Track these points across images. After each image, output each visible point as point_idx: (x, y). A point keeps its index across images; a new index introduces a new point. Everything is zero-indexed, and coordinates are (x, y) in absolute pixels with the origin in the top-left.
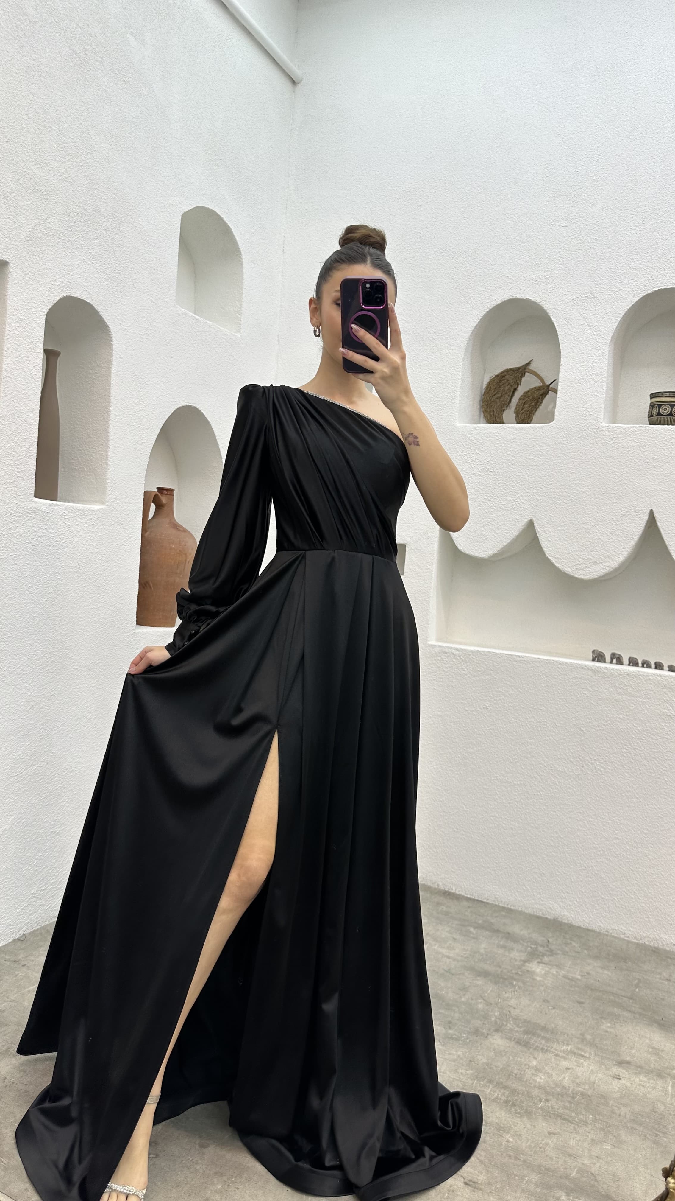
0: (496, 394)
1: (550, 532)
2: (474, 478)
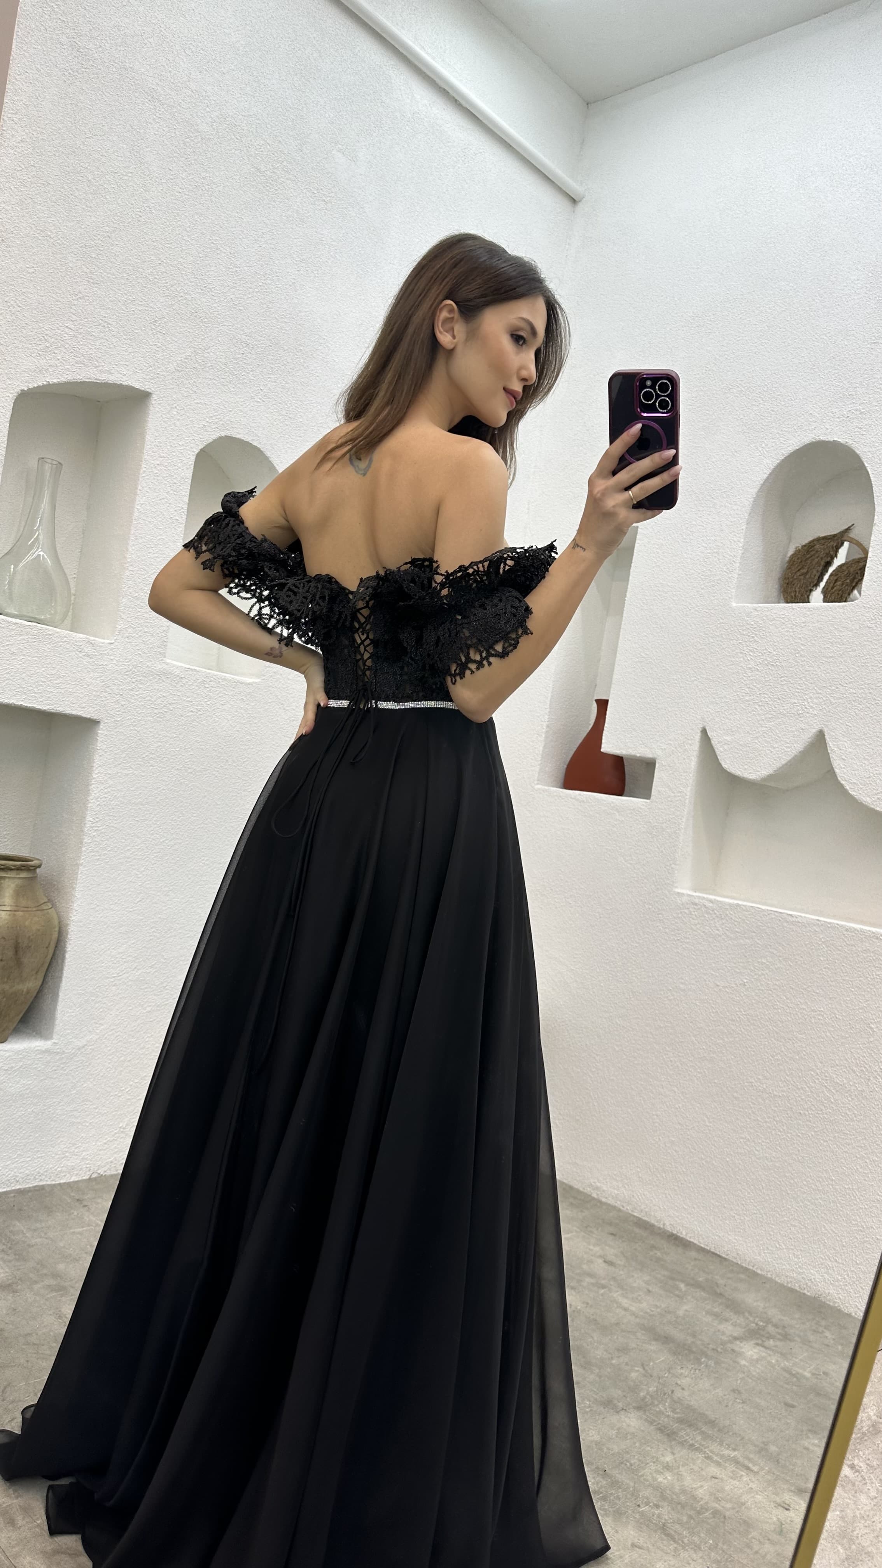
0: (800, 569)
1: (845, 747)
2: (750, 674)
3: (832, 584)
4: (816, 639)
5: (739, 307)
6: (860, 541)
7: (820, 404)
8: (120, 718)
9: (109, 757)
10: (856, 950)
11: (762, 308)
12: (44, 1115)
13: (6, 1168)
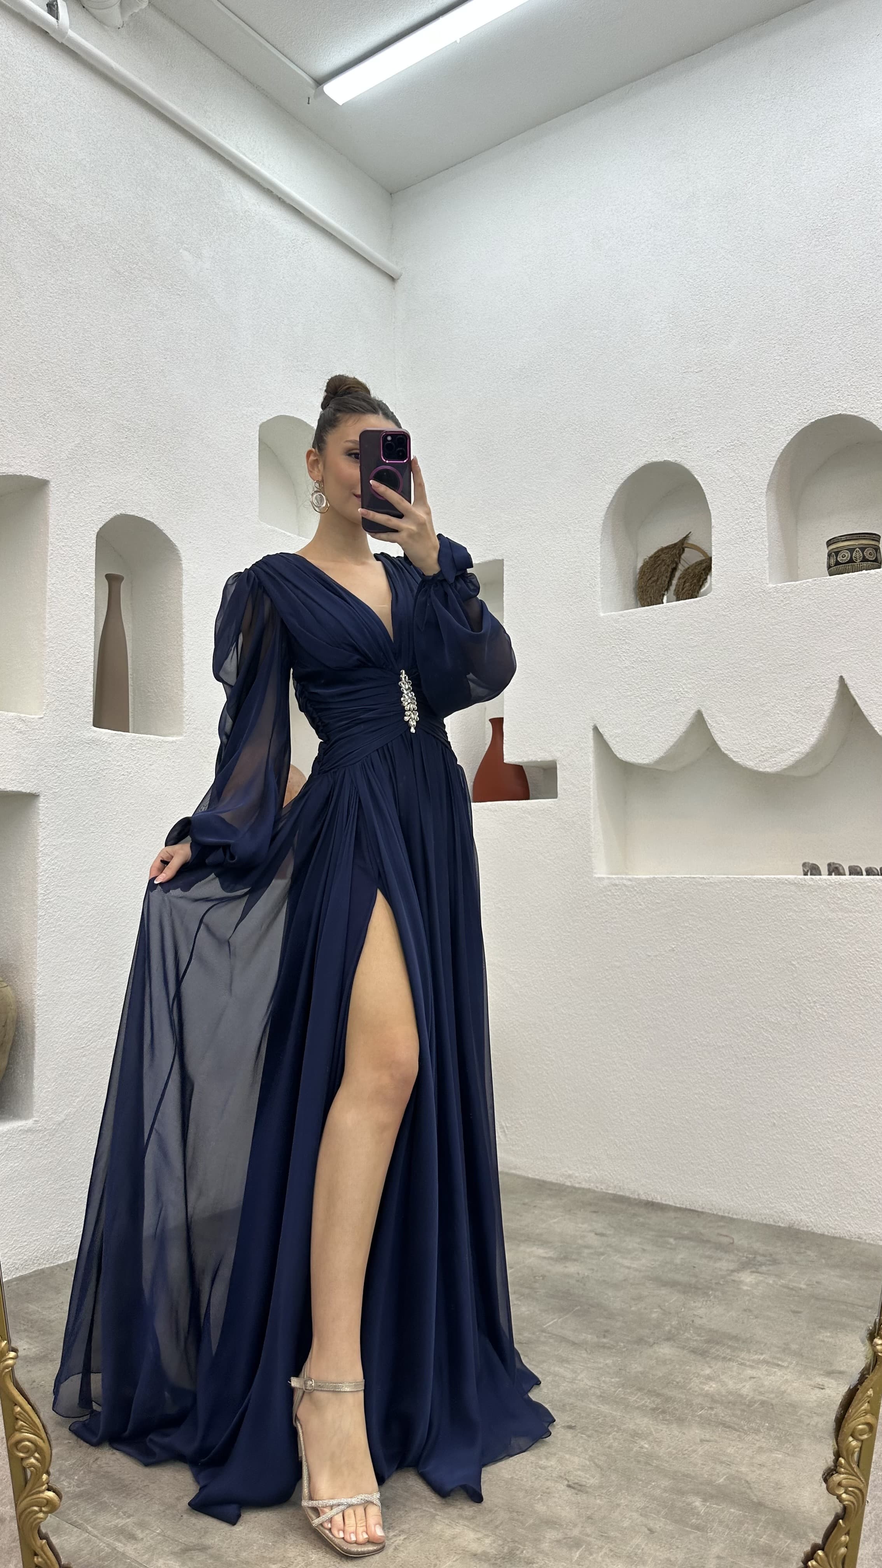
0: (651, 578)
1: (723, 721)
2: (627, 672)
3: (681, 586)
4: (679, 632)
5: (560, 356)
6: (698, 545)
7: (647, 431)
8: (58, 789)
9: (52, 828)
10: (766, 897)
11: (580, 355)
12: (35, 1196)
13: (5, 1257)
